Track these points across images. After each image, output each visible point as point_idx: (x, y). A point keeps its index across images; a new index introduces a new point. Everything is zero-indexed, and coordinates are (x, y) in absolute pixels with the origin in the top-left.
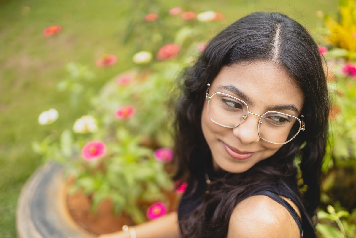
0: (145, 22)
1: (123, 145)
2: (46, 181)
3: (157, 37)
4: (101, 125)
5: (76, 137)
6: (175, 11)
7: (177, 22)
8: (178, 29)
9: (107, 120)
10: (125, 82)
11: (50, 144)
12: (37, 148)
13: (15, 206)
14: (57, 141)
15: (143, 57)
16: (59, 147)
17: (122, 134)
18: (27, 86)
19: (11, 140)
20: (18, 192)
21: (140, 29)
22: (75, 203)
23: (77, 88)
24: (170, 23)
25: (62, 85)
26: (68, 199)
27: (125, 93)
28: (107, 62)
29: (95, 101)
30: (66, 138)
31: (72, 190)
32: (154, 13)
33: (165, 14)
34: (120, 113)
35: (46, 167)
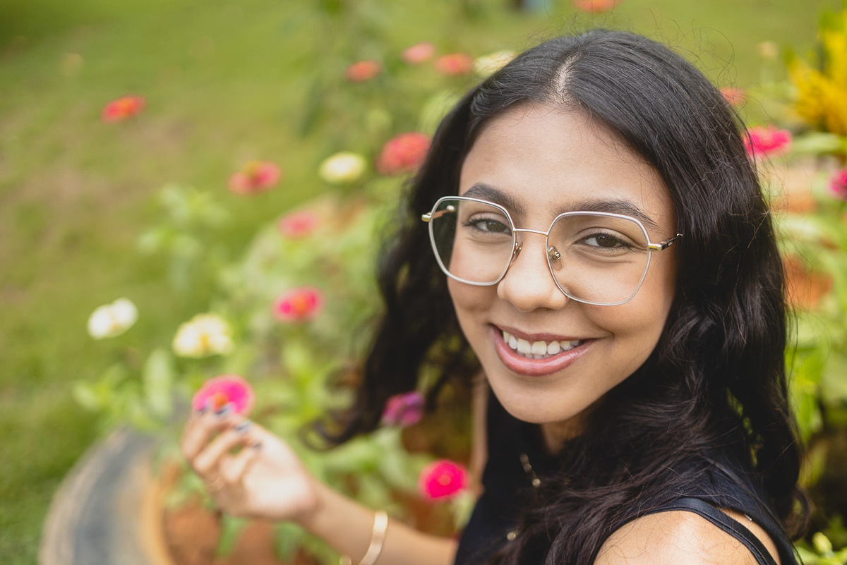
0: (350, 83)
1: (296, 384)
2: (114, 473)
3: (378, 118)
4: (244, 335)
5: (181, 366)
6: (419, 53)
7: (427, 80)
8: (427, 96)
9: (261, 321)
10: (301, 228)
11: (119, 387)
12: (88, 395)
13: (38, 540)
14: (135, 377)
15: (345, 166)
16: (142, 394)
17: (296, 357)
18: (73, 242)
19: (34, 375)
20: (46, 502)
21: (338, 101)
22: (183, 527)
23: (186, 247)
24: (408, 82)
25: (150, 240)
26: (166, 519)
27: (301, 255)
28: (257, 182)
29: (229, 277)
30: (158, 370)
31: (175, 499)
32: (371, 60)
33: (397, 64)
34: (286, 308)
35: (112, 441)
